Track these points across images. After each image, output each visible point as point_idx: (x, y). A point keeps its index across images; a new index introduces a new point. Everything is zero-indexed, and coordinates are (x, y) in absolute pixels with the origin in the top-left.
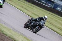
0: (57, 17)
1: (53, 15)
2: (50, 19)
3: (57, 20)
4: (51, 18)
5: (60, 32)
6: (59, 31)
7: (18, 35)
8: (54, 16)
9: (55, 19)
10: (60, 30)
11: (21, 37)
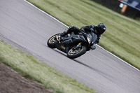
0: (100, 9)
1: (91, 5)
2: (85, 14)
3: (100, 15)
4: (87, 12)
5: (106, 43)
6: (105, 40)
7: (12, 50)
8: (94, 6)
9: (95, 13)
10: (108, 38)
11: (19, 54)
